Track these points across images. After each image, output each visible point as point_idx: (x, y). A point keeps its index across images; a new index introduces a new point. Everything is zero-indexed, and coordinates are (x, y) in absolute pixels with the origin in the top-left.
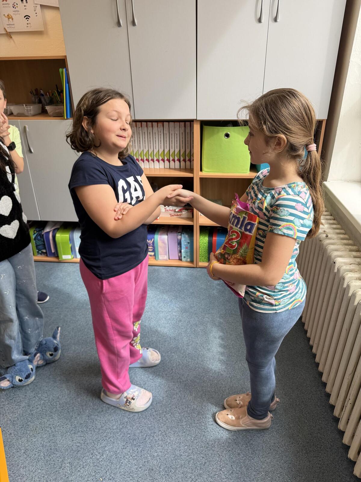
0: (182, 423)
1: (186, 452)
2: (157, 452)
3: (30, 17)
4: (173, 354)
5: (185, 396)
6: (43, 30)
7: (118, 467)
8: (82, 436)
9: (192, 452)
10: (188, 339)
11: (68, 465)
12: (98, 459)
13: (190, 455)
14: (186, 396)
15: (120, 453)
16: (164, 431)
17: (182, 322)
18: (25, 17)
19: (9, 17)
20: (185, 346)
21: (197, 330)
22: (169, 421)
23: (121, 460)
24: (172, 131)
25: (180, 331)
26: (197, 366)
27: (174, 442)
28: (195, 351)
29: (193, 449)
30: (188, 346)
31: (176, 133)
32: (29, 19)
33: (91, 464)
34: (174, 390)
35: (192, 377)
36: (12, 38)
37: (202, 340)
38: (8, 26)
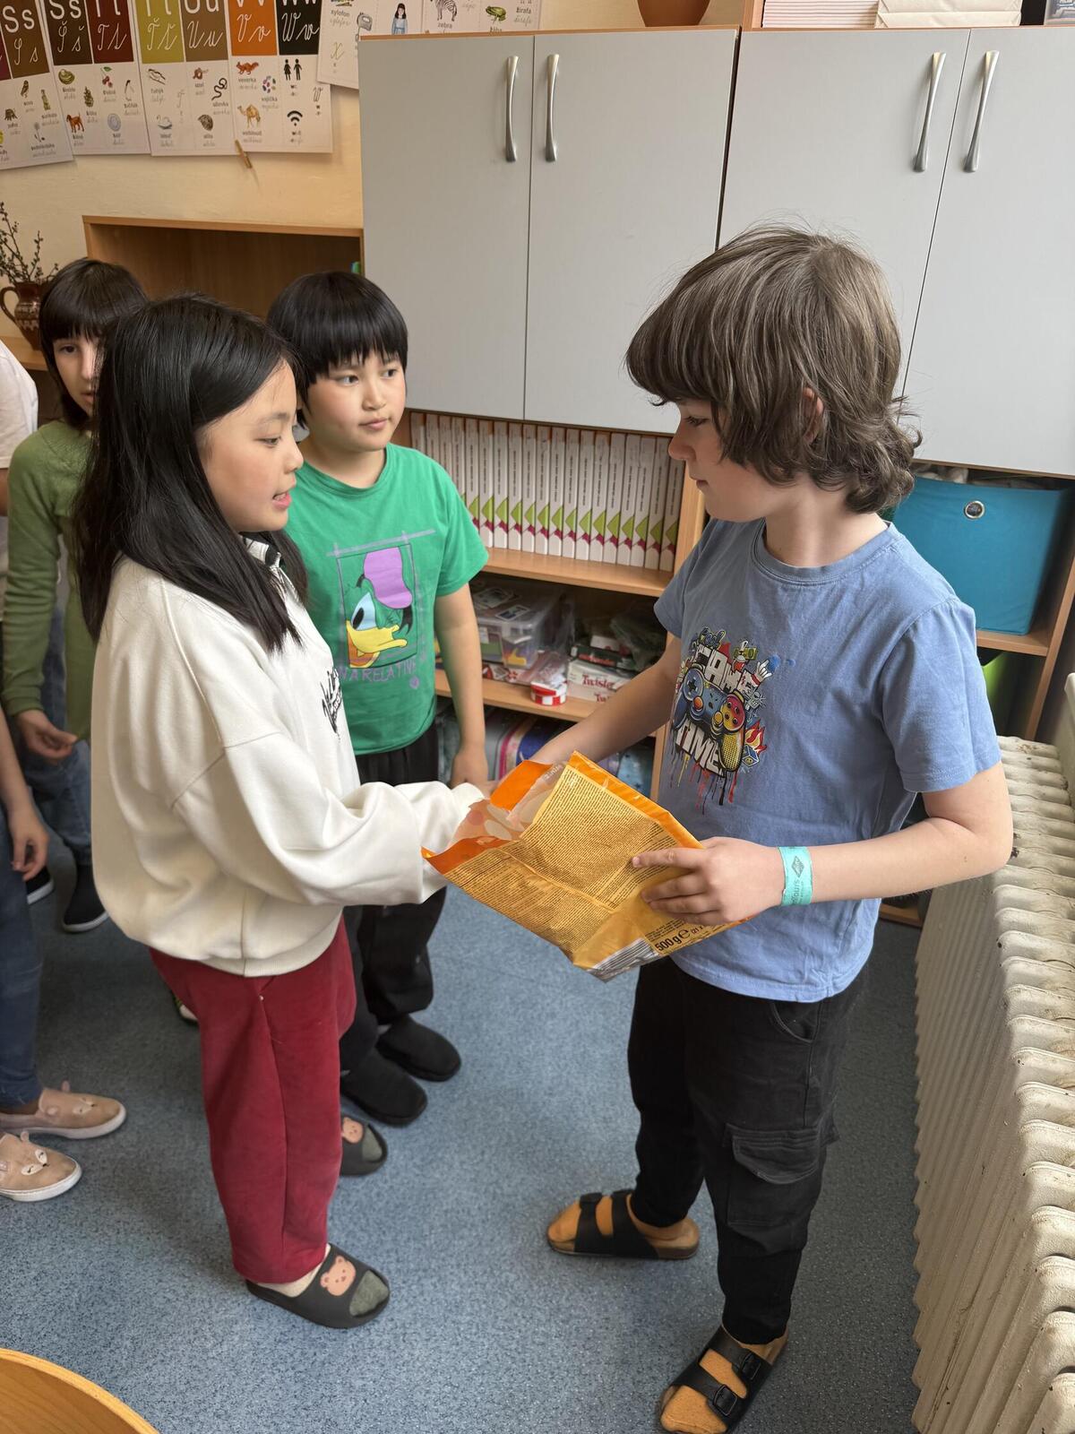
0: (461, 1315)
1: (442, 1403)
2: (363, 1378)
3: (301, 115)
4: (501, 1109)
5: (492, 1240)
6: (330, 151)
7: (250, 1388)
8: (187, 1275)
9: (459, 1409)
10: (555, 1074)
11: (128, 1343)
12: (205, 1351)
13: (451, 1414)
14: (498, 1238)
15: (267, 1352)
16: (403, 1325)
17: (556, 1021)
18: (289, 115)
19: (251, 114)
20: (542, 1093)
21: (591, 1054)
22: (425, 1300)
23: (263, 1372)
24: (631, 458)
25: (542, 1043)
26: (557, 1160)
27: (418, 1364)
28: (567, 1114)
29: (466, 1399)
30: (551, 1094)
31: (643, 465)
32: (298, 120)
33: (185, 1360)
34: (469, 1213)
35: (531, 1189)
36: (251, 167)
37: (595, 1088)
38: (246, 137)
